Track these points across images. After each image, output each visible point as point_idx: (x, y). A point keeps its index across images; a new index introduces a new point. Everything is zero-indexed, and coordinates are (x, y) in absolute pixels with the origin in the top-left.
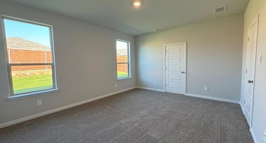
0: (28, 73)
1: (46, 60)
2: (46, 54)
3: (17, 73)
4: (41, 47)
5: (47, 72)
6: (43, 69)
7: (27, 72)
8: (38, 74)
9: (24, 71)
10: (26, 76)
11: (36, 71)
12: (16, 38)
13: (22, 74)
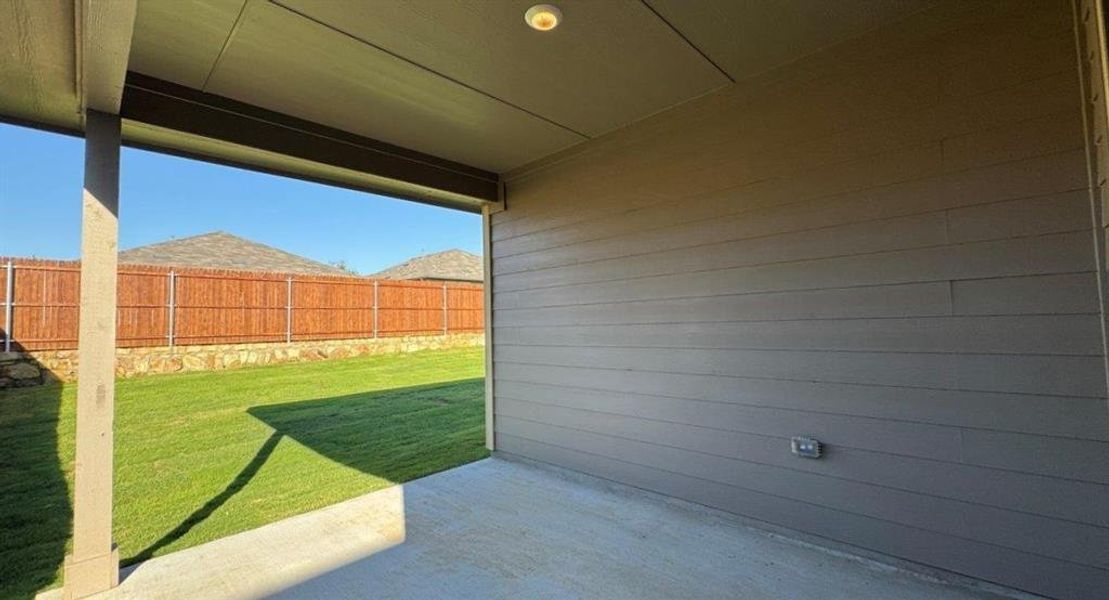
0: (330, 350)
1: (376, 307)
2: (376, 288)
3: (303, 349)
4: (300, 266)
5: (376, 346)
6: (366, 335)
7: (329, 345)
8: (355, 353)
9: (321, 343)
10: (326, 357)
11: (350, 342)
12: (219, 236)
13: (316, 353)
